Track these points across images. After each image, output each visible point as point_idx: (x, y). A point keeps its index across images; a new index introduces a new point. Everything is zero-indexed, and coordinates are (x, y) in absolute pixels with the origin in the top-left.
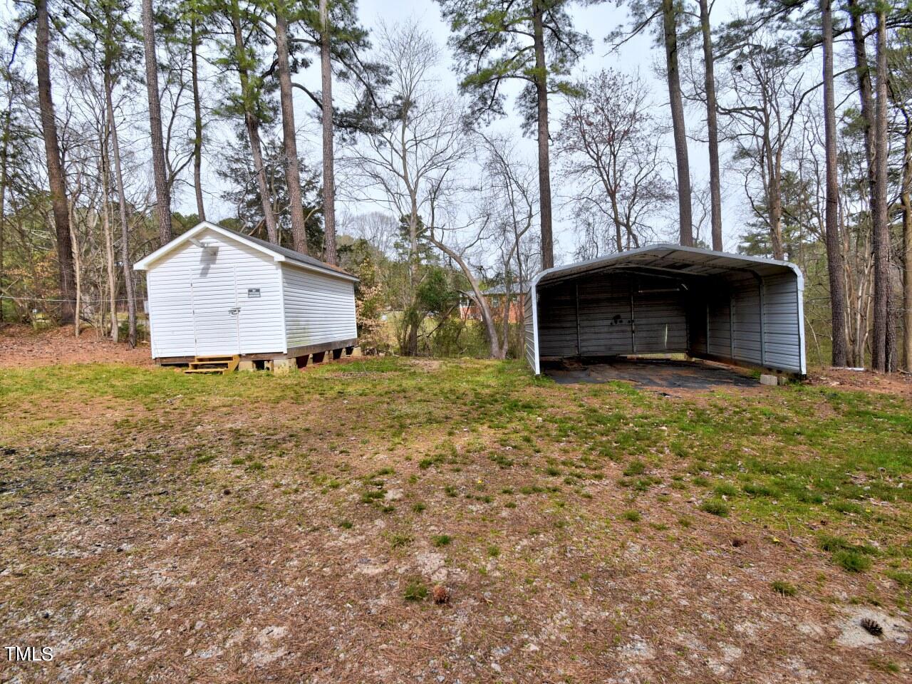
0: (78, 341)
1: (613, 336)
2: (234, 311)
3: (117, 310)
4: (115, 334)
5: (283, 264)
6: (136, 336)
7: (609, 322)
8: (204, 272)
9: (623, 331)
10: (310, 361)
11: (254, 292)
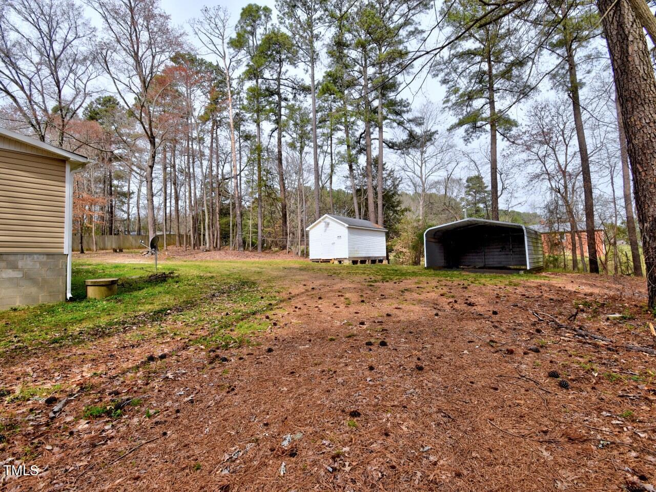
0: (287, 256)
1: (501, 257)
2: (333, 244)
3: (301, 245)
4: (299, 254)
5: (348, 227)
6: (305, 254)
7: (499, 250)
8: (326, 230)
9: (507, 255)
10: (359, 263)
11: (339, 237)
